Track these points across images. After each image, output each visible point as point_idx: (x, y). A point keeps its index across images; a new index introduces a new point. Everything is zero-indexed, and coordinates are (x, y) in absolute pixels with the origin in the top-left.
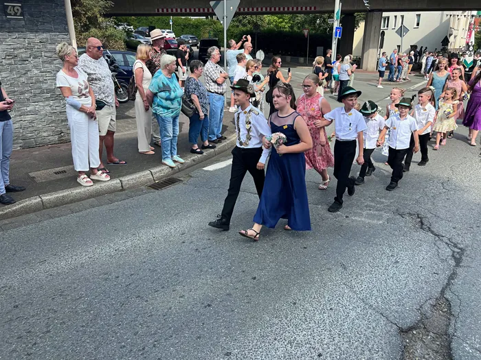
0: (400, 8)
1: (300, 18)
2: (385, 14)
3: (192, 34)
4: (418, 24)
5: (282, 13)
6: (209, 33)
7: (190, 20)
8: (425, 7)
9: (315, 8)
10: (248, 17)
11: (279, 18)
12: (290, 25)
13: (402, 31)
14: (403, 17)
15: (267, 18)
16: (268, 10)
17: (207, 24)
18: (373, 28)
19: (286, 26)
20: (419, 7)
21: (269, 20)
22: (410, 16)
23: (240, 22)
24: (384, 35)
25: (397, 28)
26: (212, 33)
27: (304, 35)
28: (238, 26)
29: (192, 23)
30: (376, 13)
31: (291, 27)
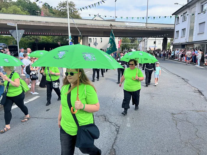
0: (94, 35)
1: (56, 37)
2: (89, 37)
3: (4, 43)
4: (102, 41)
5: (48, 35)
6: (13, 42)
7: (3, 36)
8: (102, 35)
9: (62, 34)
10: (33, 36)
11: (47, 37)
12: (52, 40)
13: (95, 44)
14: (96, 39)
15: (42, 37)
16: (41, 34)
17: (11, 38)
18: (86, 42)
19: (51, 40)
20: (101, 35)
21: (43, 38)
22: (99, 39)
23: (29, 38)
24: (90, 45)
25: (94, 42)
26: (15, 43)
27: (58, 44)
28: (28, 40)
29: (3, 38)
30: (86, 37)
31: (53, 41)
